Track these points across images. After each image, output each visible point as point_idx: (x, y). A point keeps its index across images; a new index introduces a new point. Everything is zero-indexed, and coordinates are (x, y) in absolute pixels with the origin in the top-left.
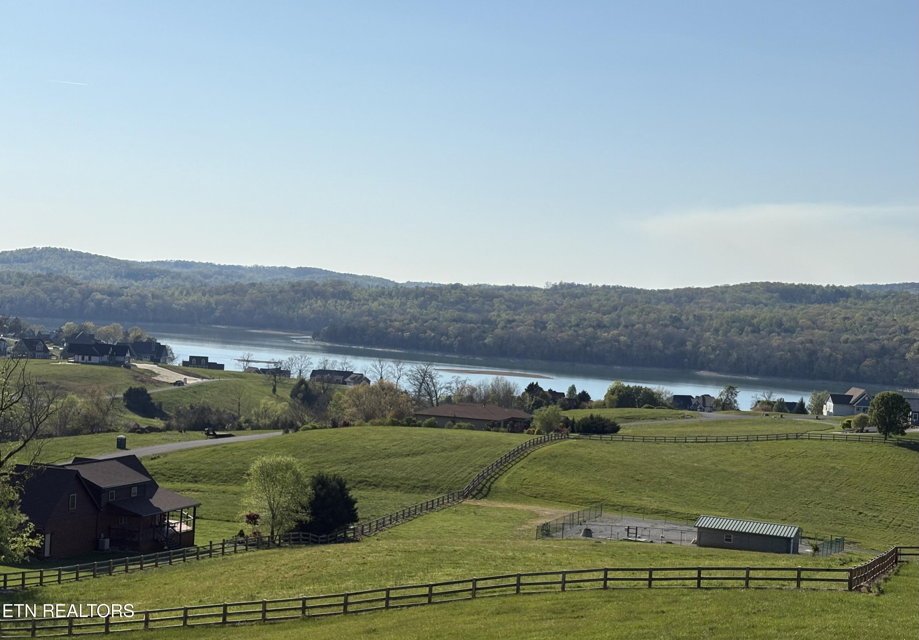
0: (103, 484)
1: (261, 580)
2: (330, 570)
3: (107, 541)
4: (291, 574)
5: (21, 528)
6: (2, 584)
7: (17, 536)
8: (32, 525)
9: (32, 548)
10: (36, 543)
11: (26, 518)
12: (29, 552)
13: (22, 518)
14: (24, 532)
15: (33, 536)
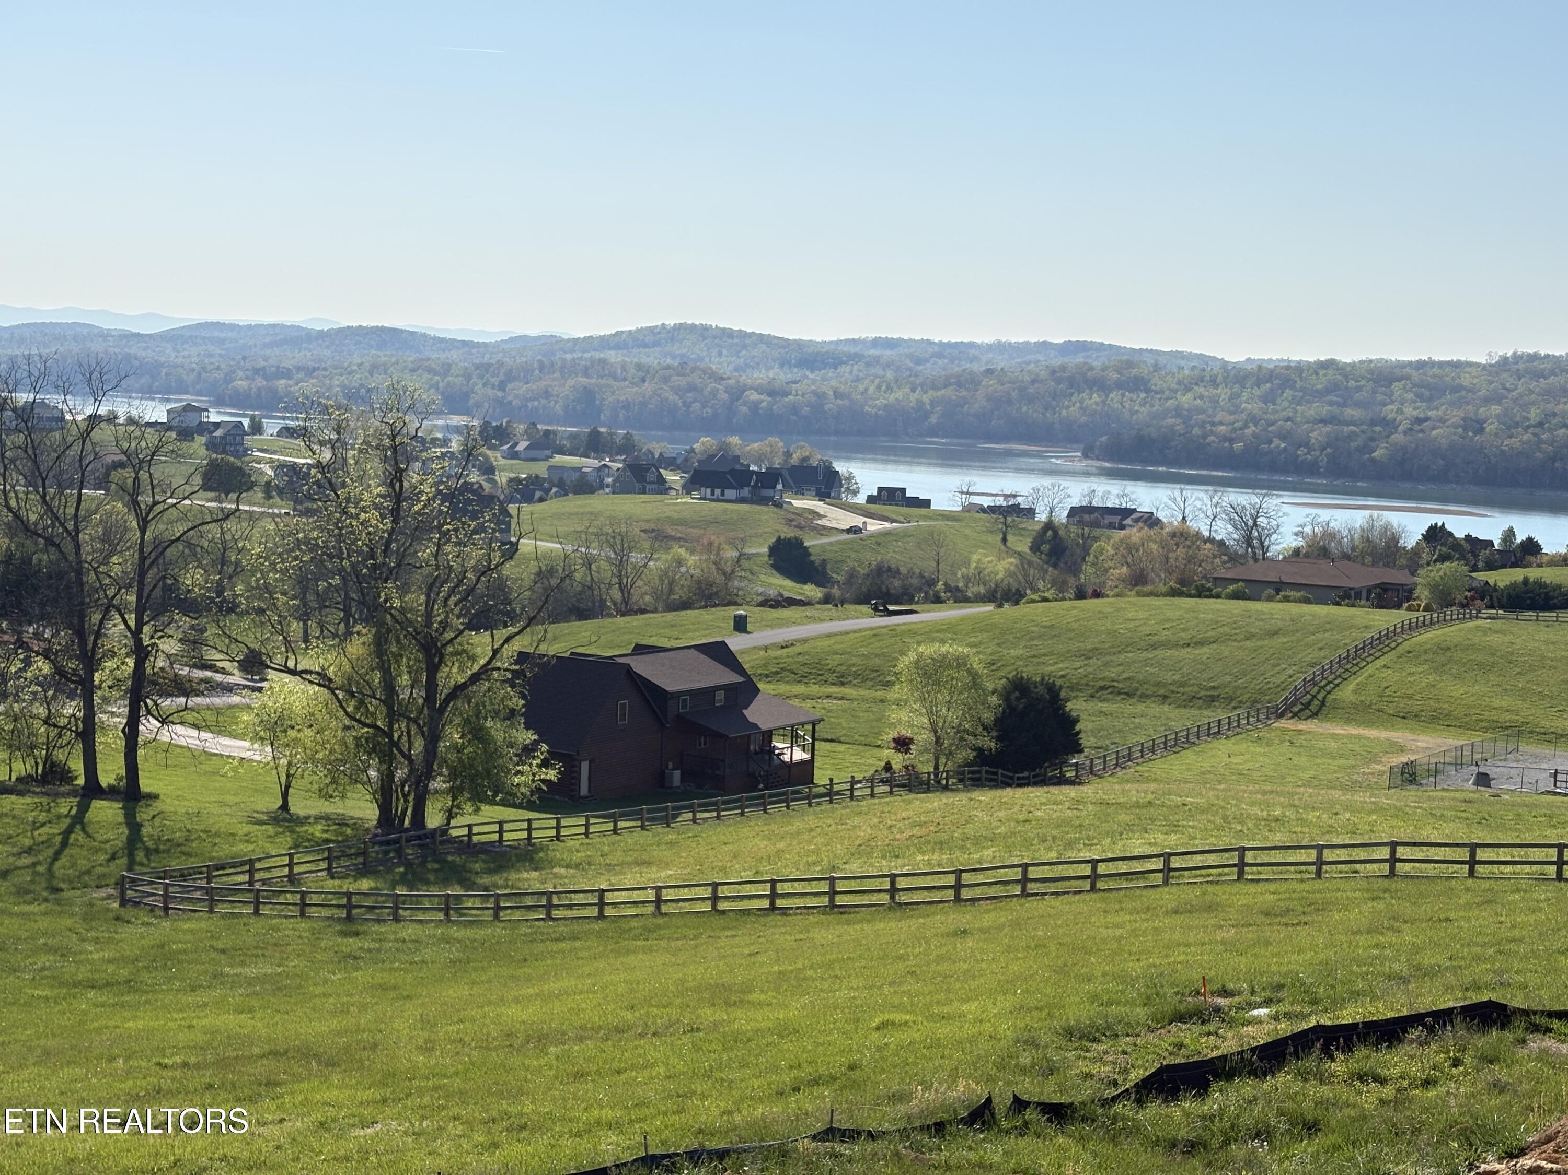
0: (670, 685)
1: (857, 842)
3: (677, 774)
4: (907, 834)
5: (528, 751)
6: (496, 837)
7: (524, 764)
8: (545, 747)
9: (543, 781)
10: (551, 774)
11: (535, 737)
12: (539, 789)
13: (529, 736)
14: (534, 758)
15: (545, 764)
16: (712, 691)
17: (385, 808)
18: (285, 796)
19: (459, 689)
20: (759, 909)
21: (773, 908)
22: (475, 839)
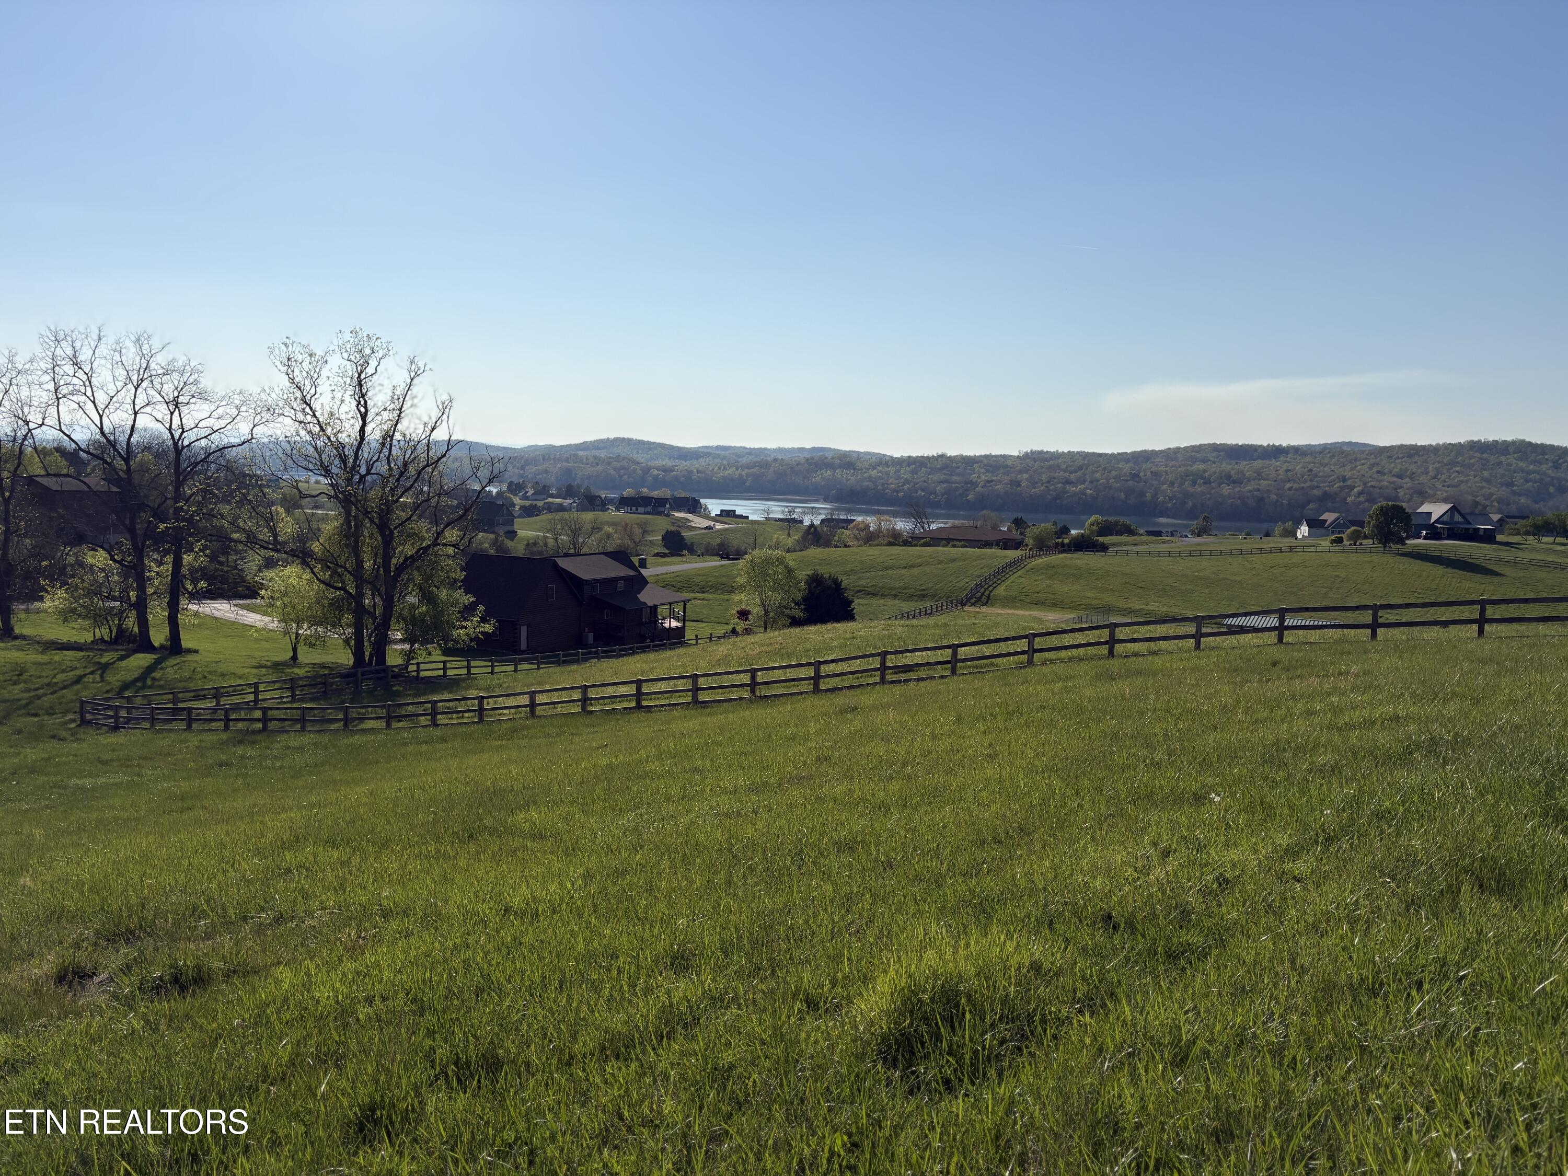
0: (585, 576)
1: (717, 658)
2: (808, 645)
3: (591, 636)
4: (758, 650)
5: (468, 611)
6: (441, 673)
7: (465, 619)
8: (482, 608)
9: (482, 633)
10: (488, 628)
11: (472, 599)
12: (477, 638)
13: (468, 599)
14: (474, 616)
15: (483, 620)
16: (614, 579)
17: (358, 653)
18: (295, 650)
19: (410, 561)
20: (625, 709)
21: (639, 706)
22: (423, 674)
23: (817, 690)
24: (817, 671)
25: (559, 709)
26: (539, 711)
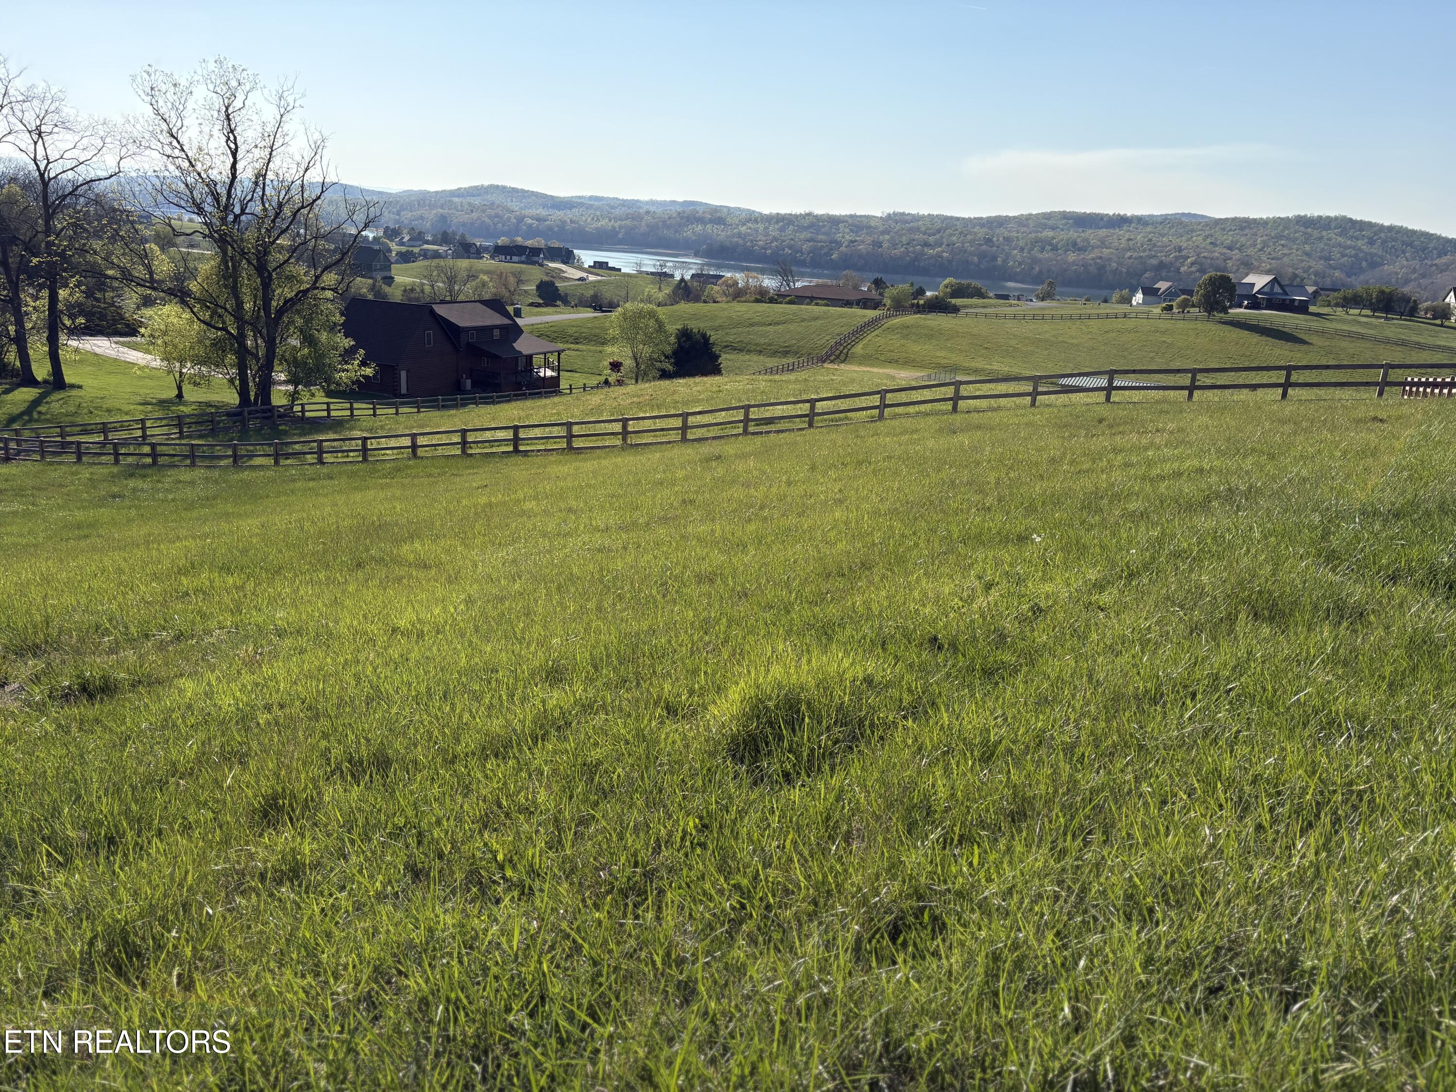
0: (462, 323)
2: (676, 397)
3: (469, 382)
4: (629, 401)
5: (348, 355)
6: (325, 414)
7: (346, 363)
8: (362, 351)
9: (363, 376)
10: (369, 371)
11: (352, 343)
12: (358, 381)
13: (348, 343)
14: (354, 359)
15: (363, 364)
16: (491, 328)
17: (243, 393)
18: (180, 388)
19: (289, 304)
20: (503, 453)
21: (516, 451)
22: (308, 414)
23: (684, 439)
24: (685, 422)
25: (440, 451)
26: (420, 452)
